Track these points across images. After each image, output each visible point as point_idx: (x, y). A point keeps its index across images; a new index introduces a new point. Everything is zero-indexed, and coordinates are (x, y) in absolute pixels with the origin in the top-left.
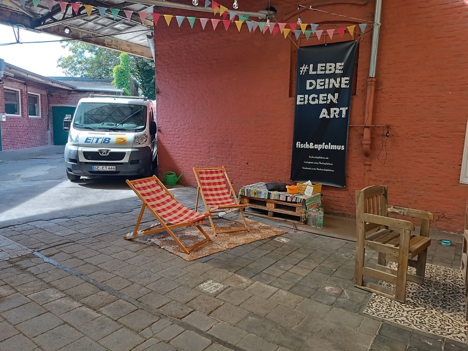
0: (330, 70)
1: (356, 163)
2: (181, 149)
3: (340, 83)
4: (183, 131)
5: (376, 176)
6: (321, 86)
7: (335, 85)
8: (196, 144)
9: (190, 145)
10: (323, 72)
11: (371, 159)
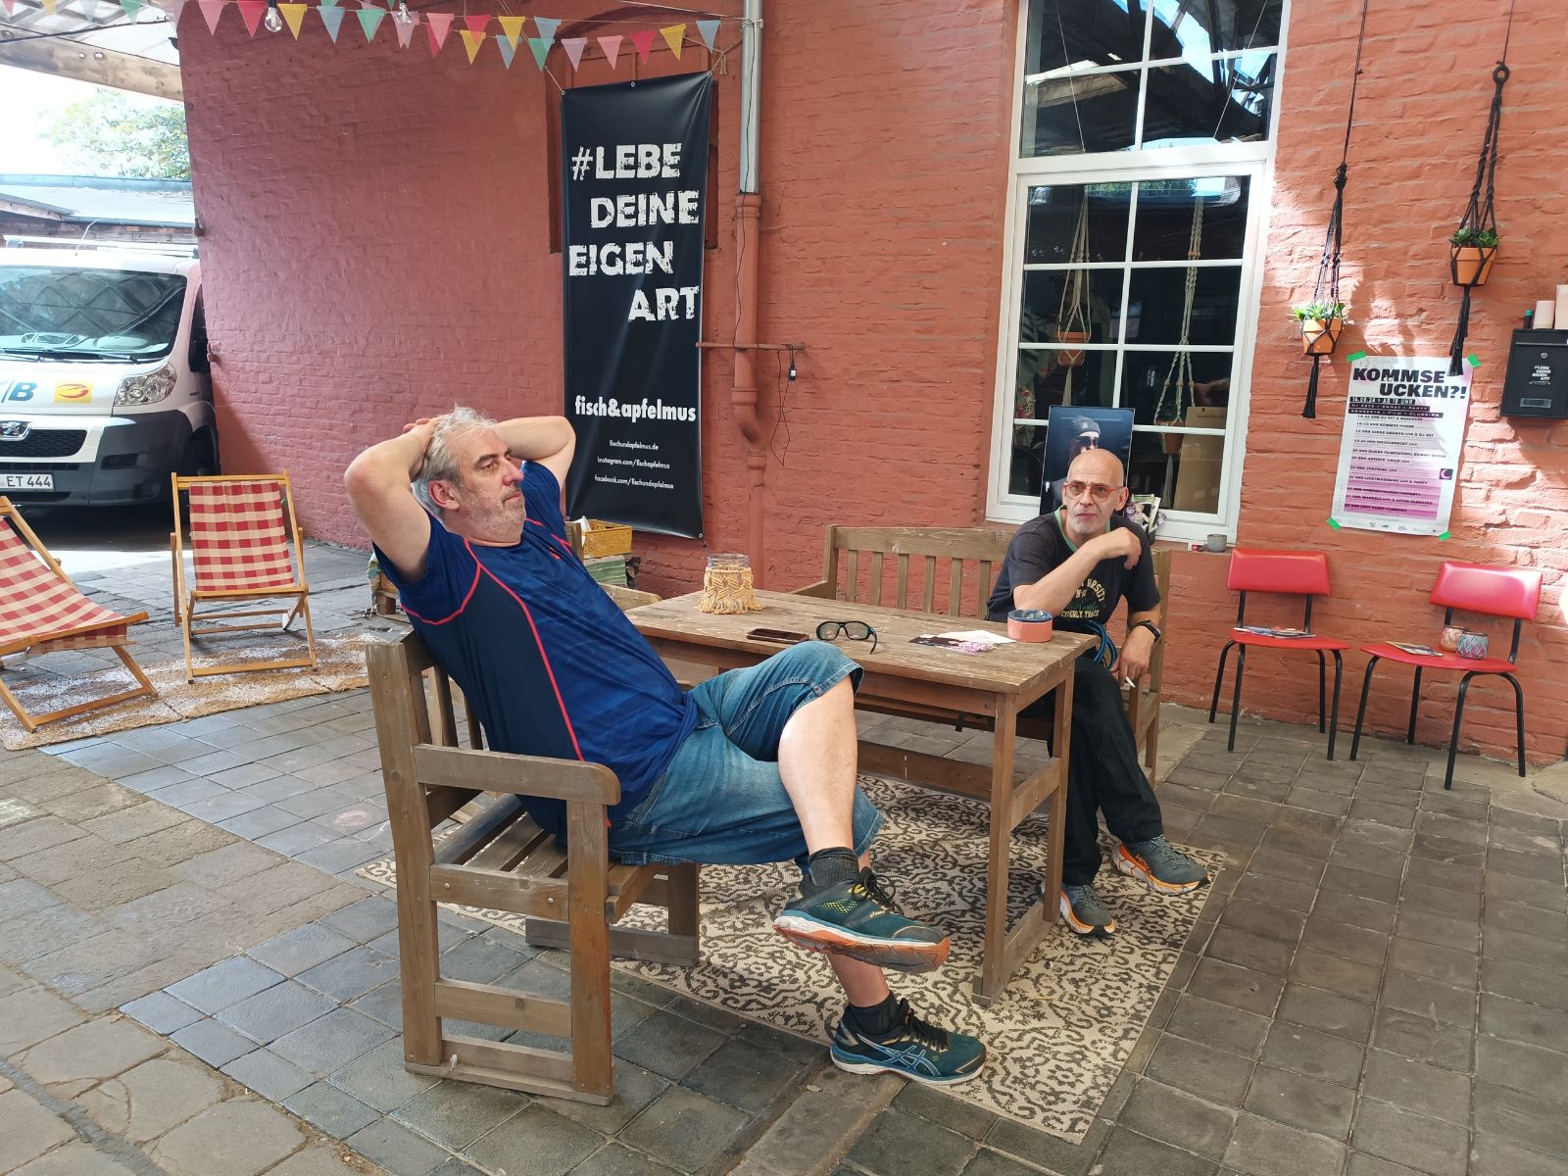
0: (649, 167)
1: (730, 461)
2: (280, 419)
3: (676, 208)
4: (280, 362)
5: (779, 503)
6: (628, 217)
7: (663, 214)
8: (317, 402)
9: (302, 405)
10: (630, 174)
11: (764, 449)
